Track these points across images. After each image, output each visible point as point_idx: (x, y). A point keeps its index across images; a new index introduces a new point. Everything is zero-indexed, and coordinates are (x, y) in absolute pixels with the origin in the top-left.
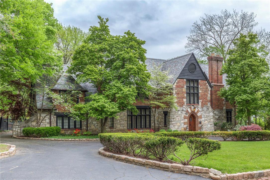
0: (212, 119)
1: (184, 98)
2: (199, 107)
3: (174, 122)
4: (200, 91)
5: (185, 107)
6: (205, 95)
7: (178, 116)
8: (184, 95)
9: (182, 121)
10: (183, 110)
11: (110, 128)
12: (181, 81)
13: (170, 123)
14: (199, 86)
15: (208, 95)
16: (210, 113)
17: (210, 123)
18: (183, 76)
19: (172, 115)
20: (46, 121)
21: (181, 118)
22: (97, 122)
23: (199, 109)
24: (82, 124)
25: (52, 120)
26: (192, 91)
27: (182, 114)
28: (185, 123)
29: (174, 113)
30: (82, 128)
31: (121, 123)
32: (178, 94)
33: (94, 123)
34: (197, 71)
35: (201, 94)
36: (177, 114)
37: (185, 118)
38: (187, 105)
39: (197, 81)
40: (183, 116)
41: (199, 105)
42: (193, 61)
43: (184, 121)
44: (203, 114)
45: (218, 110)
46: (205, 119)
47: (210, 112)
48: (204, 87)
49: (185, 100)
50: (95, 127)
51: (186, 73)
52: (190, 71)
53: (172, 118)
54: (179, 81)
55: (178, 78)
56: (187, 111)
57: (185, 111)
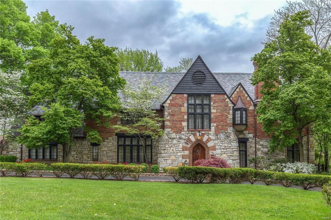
0: (235, 152)
1: (184, 121)
2: (210, 134)
3: (165, 155)
4: (213, 111)
5: (184, 134)
6: (222, 115)
7: (171, 147)
8: (184, 117)
9: (179, 154)
10: (180, 138)
11: (93, 161)
12: (178, 98)
13: (159, 155)
14: (212, 103)
15: (229, 116)
16: (232, 143)
17: (232, 158)
18: (181, 90)
19: (162, 144)
20: (17, 150)
21: (177, 149)
22: (77, 153)
23: (210, 136)
24: (58, 155)
25: (23, 150)
26: (199, 111)
27: (179, 144)
28: (183, 157)
29: (165, 143)
30: (58, 159)
31: (108, 155)
32: (173, 115)
33: (73, 154)
34: (207, 81)
35: (214, 114)
36: (171, 143)
37: (184, 149)
38: (188, 131)
39: (208, 95)
40: (182, 147)
41: (211, 131)
42: (200, 68)
43: (183, 154)
44: (217, 144)
45: (268, 140)
46: (221, 152)
47: (232, 140)
48: (221, 105)
49: (185, 124)
50: (74, 158)
51: (187, 86)
52: (195, 83)
53: (163, 149)
54: (176, 97)
55: (172, 93)
56: (189, 139)
57: (184, 140)
